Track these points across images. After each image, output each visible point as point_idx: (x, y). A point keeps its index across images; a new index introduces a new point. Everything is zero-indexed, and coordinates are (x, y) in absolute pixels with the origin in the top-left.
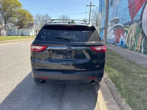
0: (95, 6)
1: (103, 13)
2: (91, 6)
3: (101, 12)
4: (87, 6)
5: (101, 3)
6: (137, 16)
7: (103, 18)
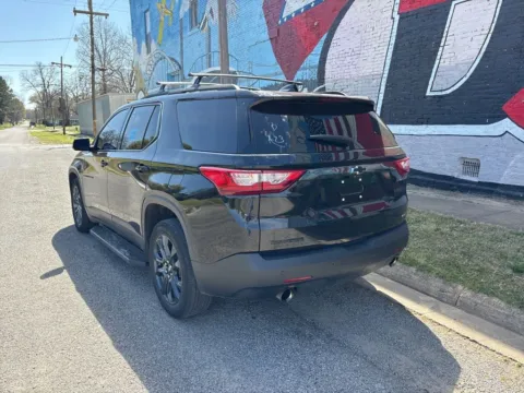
0: (107, 15)
1: (153, 46)
2: (91, 13)
3: (144, 44)
4: (75, 12)
5: (139, 11)
6: (305, 69)
7: (159, 64)
